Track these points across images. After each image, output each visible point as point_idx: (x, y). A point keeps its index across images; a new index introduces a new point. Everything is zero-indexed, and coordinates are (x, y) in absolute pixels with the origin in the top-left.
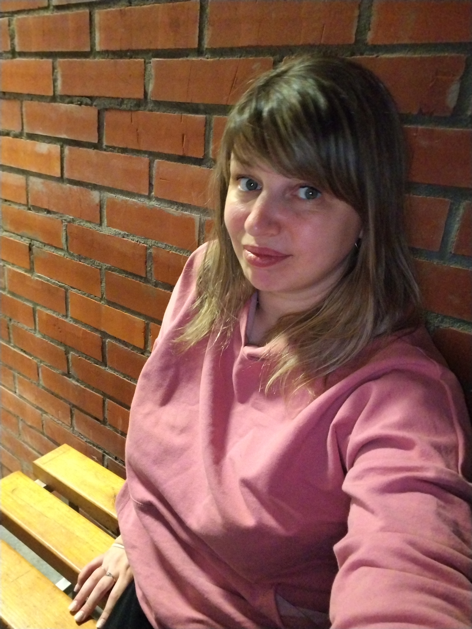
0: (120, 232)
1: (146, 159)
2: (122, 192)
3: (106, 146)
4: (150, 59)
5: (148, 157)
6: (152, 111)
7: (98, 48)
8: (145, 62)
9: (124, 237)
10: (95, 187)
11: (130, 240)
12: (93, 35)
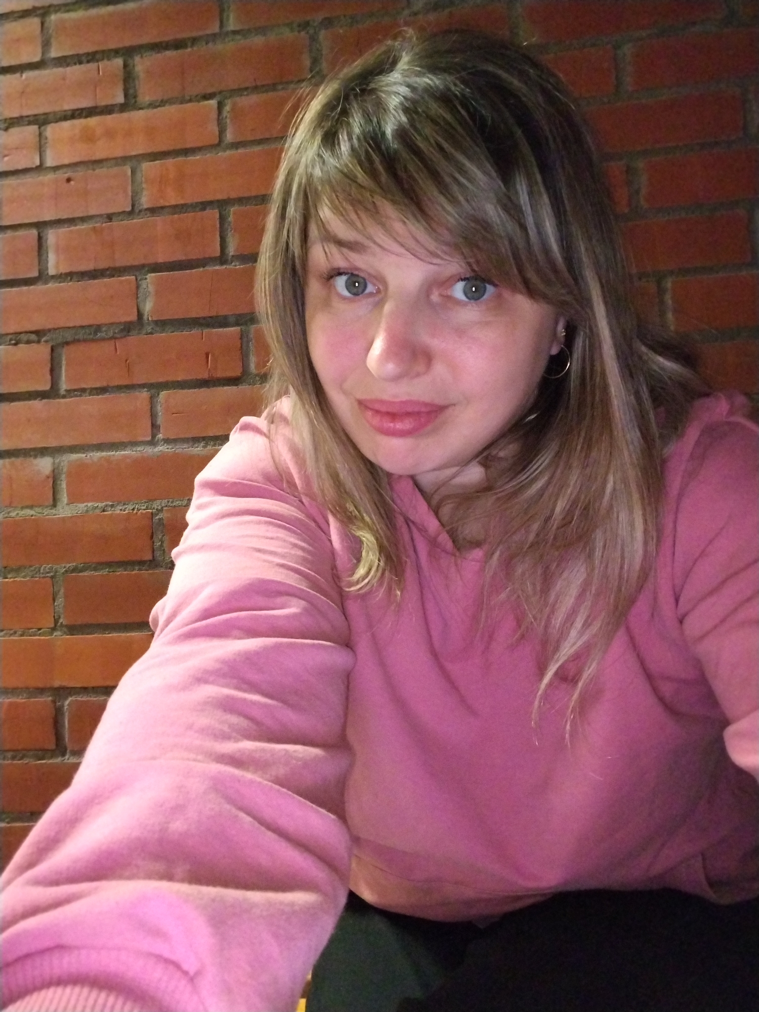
0: (96, 505)
1: (145, 394)
2: (100, 447)
3: (66, 390)
4: (146, 275)
5: (148, 391)
6: (151, 333)
7: (52, 271)
8: (136, 279)
9: (104, 511)
10: (42, 452)
11: (119, 512)
12: (44, 257)
